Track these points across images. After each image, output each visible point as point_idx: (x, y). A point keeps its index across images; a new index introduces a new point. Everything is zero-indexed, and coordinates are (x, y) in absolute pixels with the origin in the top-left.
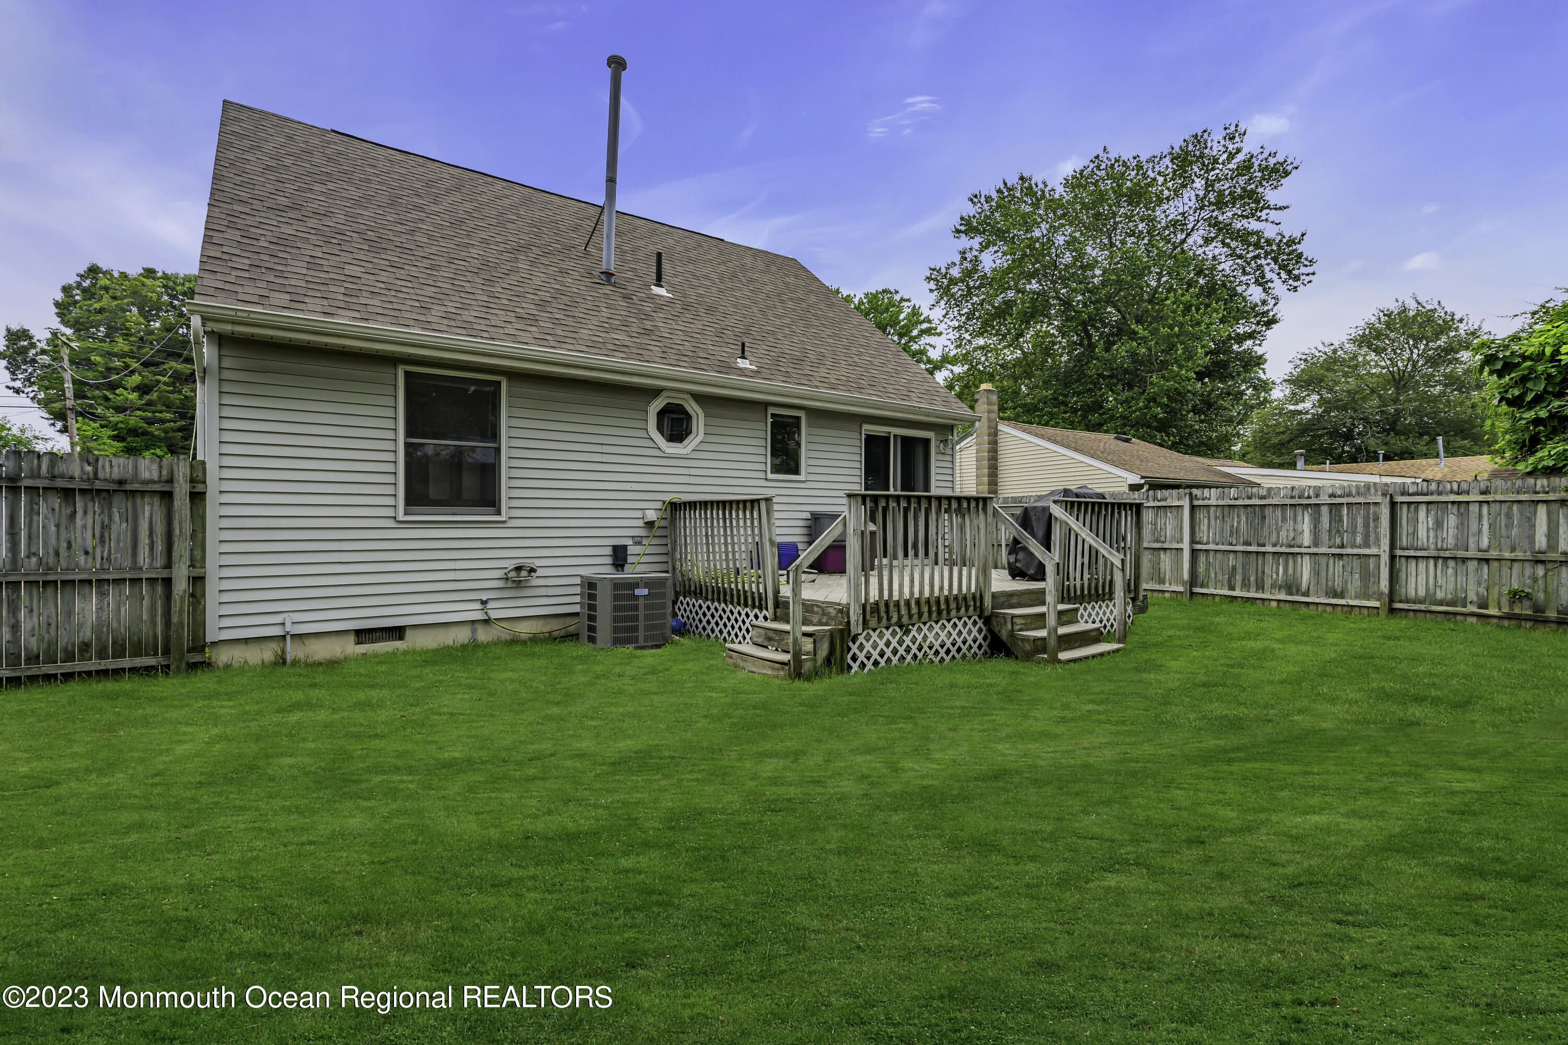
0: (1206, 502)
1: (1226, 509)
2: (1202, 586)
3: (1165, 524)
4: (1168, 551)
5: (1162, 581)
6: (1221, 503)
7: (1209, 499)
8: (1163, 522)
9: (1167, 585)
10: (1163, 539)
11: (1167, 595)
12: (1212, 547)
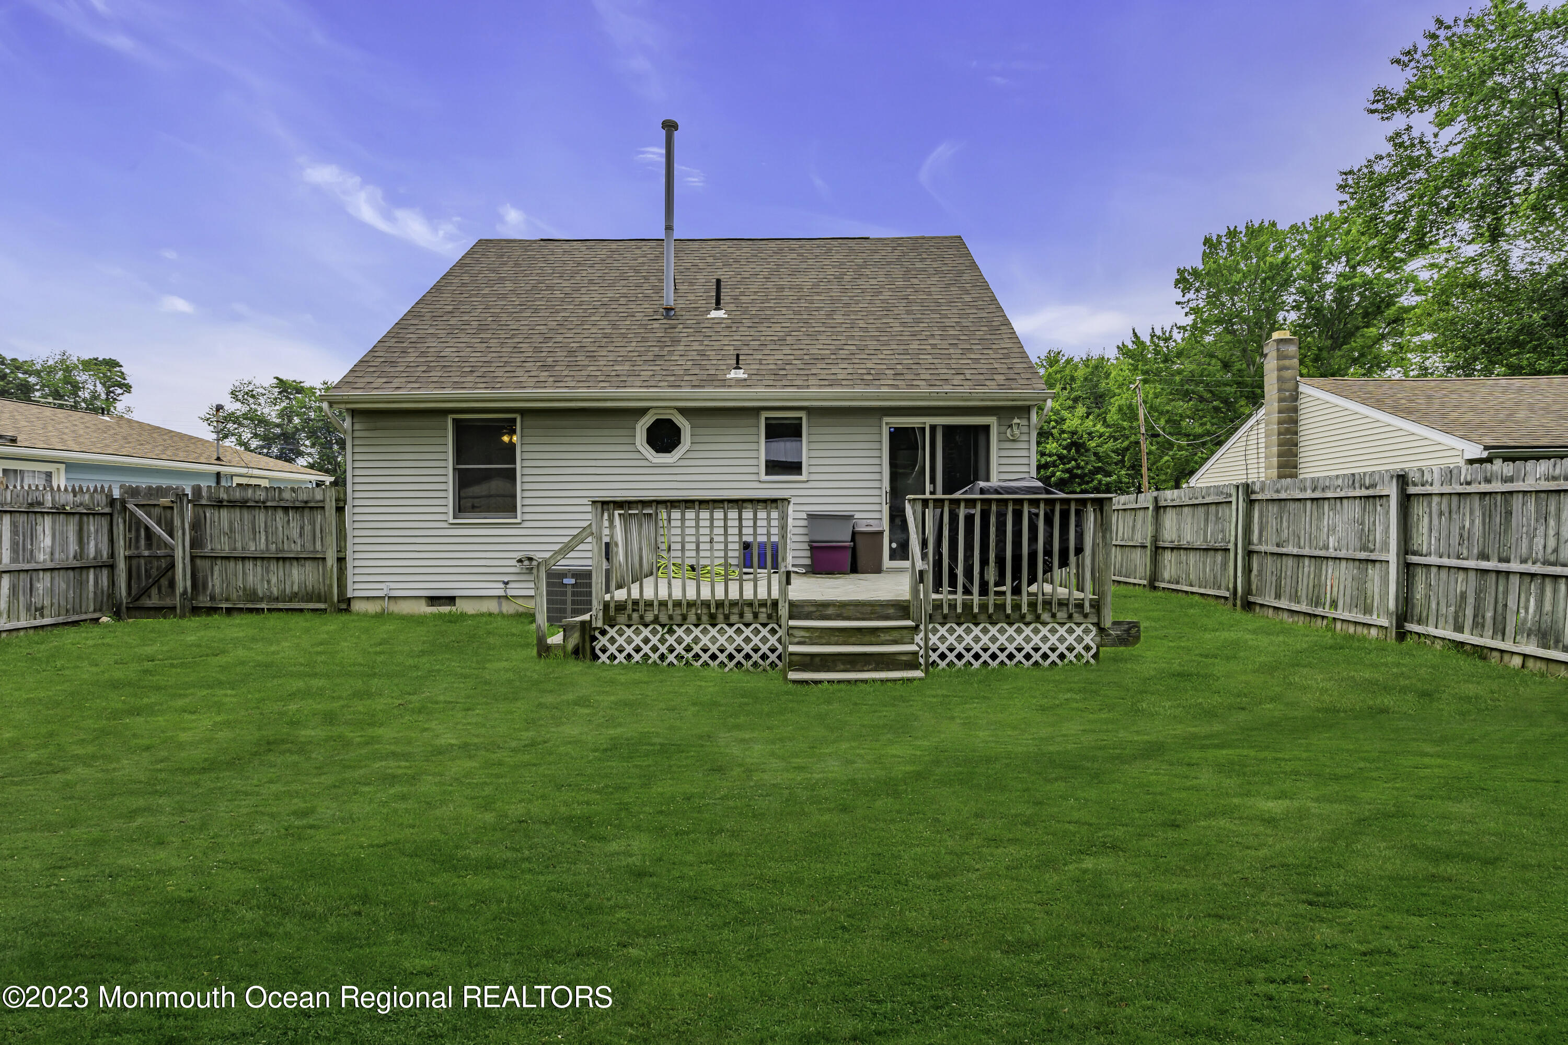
0: (1428, 489)
1: (1455, 499)
2: (1419, 622)
3: (1374, 522)
4: (1378, 565)
5: (1368, 610)
6: (1447, 489)
7: (1431, 485)
8: (1372, 520)
9: (1375, 617)
10: (1371, 546)
11: (1374, 632)
12: (1433, 560)
